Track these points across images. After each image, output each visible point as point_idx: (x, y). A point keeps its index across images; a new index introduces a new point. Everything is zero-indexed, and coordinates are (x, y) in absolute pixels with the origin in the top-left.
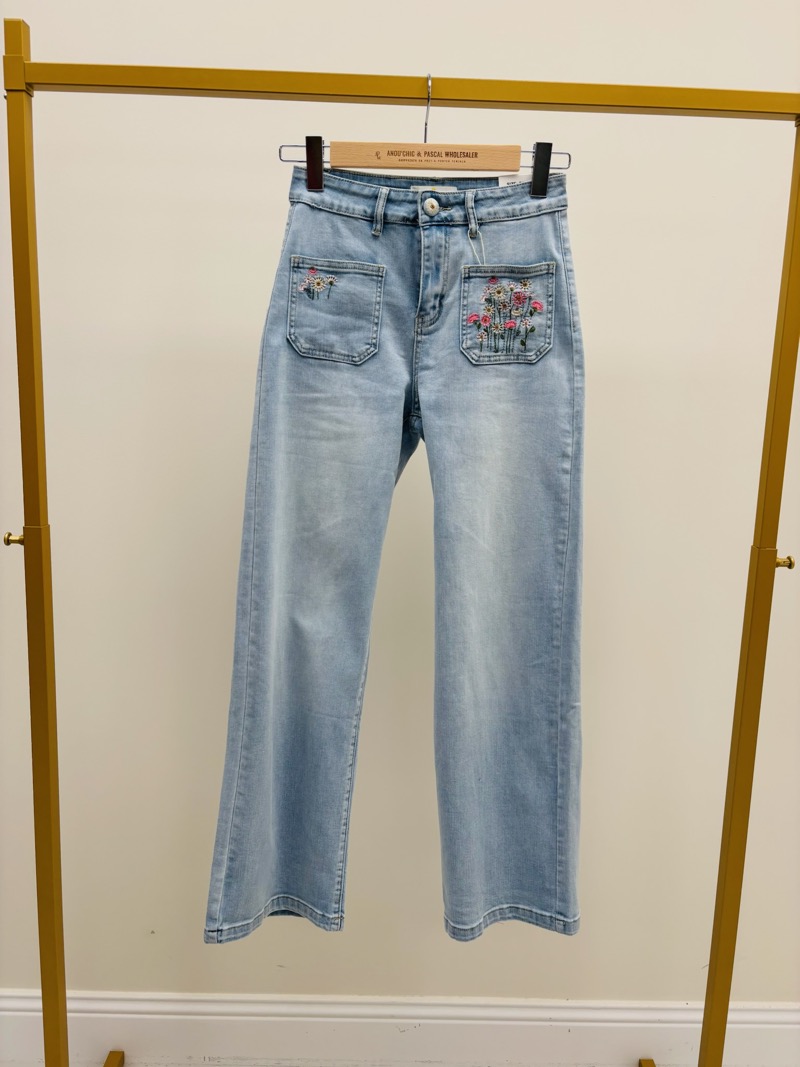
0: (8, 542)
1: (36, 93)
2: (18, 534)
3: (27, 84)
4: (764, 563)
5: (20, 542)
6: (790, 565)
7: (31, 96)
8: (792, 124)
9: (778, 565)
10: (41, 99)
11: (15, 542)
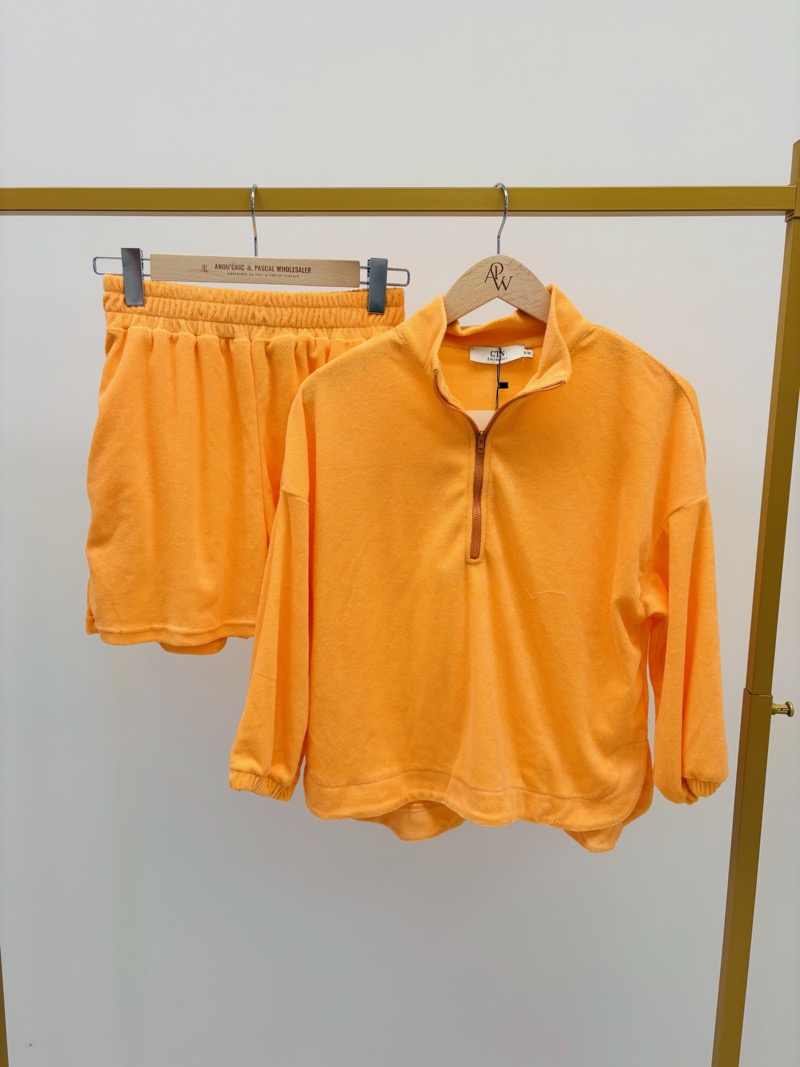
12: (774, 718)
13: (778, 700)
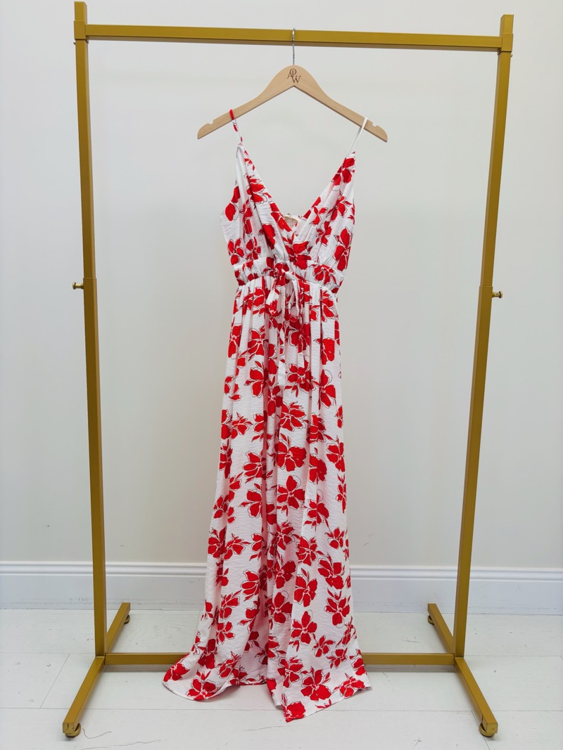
0: (75, 287)
1: (90, 41)
2: (80, 282)
3: (87, 36)
4: (487, 295)
5: (82, 287)
6: (500, 297)
7: (88, 43)
8: (496, 53)
9: (493, 296)
10: (92, 44)
11: (78, 287)
12: (493, 299)
13: (495, 291)
